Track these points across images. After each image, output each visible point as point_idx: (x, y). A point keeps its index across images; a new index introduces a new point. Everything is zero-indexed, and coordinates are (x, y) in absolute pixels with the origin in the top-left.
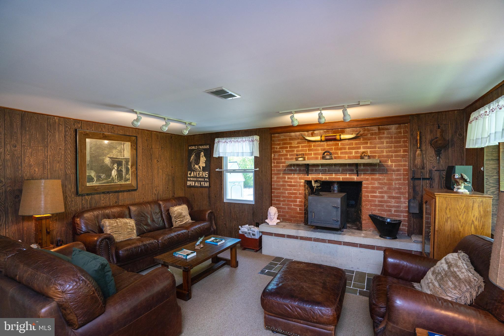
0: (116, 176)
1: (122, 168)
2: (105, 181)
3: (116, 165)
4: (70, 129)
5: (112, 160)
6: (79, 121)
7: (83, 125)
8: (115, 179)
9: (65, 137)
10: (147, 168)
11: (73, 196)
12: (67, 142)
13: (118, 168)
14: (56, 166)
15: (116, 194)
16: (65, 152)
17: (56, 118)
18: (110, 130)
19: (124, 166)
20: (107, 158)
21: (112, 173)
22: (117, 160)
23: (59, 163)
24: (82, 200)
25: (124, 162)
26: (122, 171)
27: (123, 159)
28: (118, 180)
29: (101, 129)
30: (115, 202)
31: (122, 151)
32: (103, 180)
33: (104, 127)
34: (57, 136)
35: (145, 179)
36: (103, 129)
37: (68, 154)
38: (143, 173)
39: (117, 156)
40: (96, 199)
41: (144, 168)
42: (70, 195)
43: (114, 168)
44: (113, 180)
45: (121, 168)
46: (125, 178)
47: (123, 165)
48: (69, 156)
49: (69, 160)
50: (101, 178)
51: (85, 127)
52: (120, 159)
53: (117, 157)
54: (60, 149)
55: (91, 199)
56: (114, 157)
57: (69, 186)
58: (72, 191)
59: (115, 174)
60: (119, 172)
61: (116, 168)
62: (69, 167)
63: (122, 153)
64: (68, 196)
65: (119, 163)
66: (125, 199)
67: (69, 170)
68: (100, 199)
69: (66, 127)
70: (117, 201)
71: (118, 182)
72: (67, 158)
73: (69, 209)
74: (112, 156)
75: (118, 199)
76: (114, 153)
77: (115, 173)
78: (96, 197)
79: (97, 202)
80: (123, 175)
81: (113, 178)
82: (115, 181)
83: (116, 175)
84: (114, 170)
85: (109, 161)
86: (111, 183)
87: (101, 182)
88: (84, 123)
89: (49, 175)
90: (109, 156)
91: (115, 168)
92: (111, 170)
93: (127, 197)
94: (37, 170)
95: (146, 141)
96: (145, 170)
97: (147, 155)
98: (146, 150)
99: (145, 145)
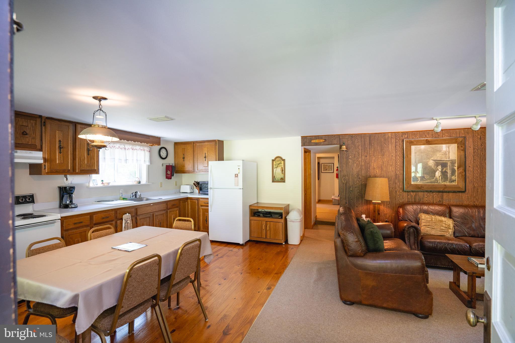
0: (439, 177)
1: (447, 170)
2: (429, 181)
3: (440, 168)
4: (399, 140)
5: (436, 162)
6: (406, 133)
7: (409, 135)
8: (438, 179)
9: (395, 146)
10: (481, 170)
11: (401, 191)
12: (397, 150)
13: (442, 169)
14: (389, 168)
15: (440, 194)
16: (396, 158)
17: (389, 134)
18: (433, 136)
19: (450, 167)
20: (431, 161)
21: (436, 174)
22: (441, 162)
23: (391, 166)
24: (408, 195)
25: (449, 164)
26: (447, 172)
27: (449, 160)
28: (442, 181)
29: (425, 136)
30: (438, 200)
31: (447, 153)
32: (426, 180)
33: (428, 134)
34: (390, 147)
35: (477, 181)
36: (427, 135)
37: (397, 159)
38: (475, 175)
39: (442, 158)
40: (420, 196)
41: (477, 169)
42: (399, 191)
43: (438, 169)
44: (436, 181)
45: (446, 169)
46: (451, 179)
47: (448, 166)
48: (399, 161)
49: (399, 164)
50: (425, 178)
51: (411, 137)
52: (445, 160)
53: (442, 160)
54: (392, 156)
55: (416, 195)
56: (438, 159)
57: (398, 184)
58: (400, 187)
59: (439, 175)
60: (444, 174)
61: (440, 170)
62: (399, 169)
63: (447, 155)
64: (397, 191)
65: (444, 165)
66: (451, 199)
67: (398, 171)
68: (424, 197)
69: (396, 139)
70: (441, 200)
71: (442, 182)
72: (397, 162)
73: (398, 201)
74: (435, 159)
75: (442, 198)
76: (438, 155)
77: (439, 174)
78: (420, 194)
79: (421, 198)
80: (448, 176)
81: (436, 179)
82: (439, 182)
83: (440, 176)
84: (438, 172)
85: (433, 163)
86: (434, 183)
87: (425, 182)
88: (410, 134)
89: (385, 175)
90: (433, 158)
91: (439, 169)
92: (434, 172)
93: (453, 198)
94: (378, 171)
95: (479, 140)
96: (478, 172)
97: (481, 155)
98: (480, 150)
99: (478, 144)
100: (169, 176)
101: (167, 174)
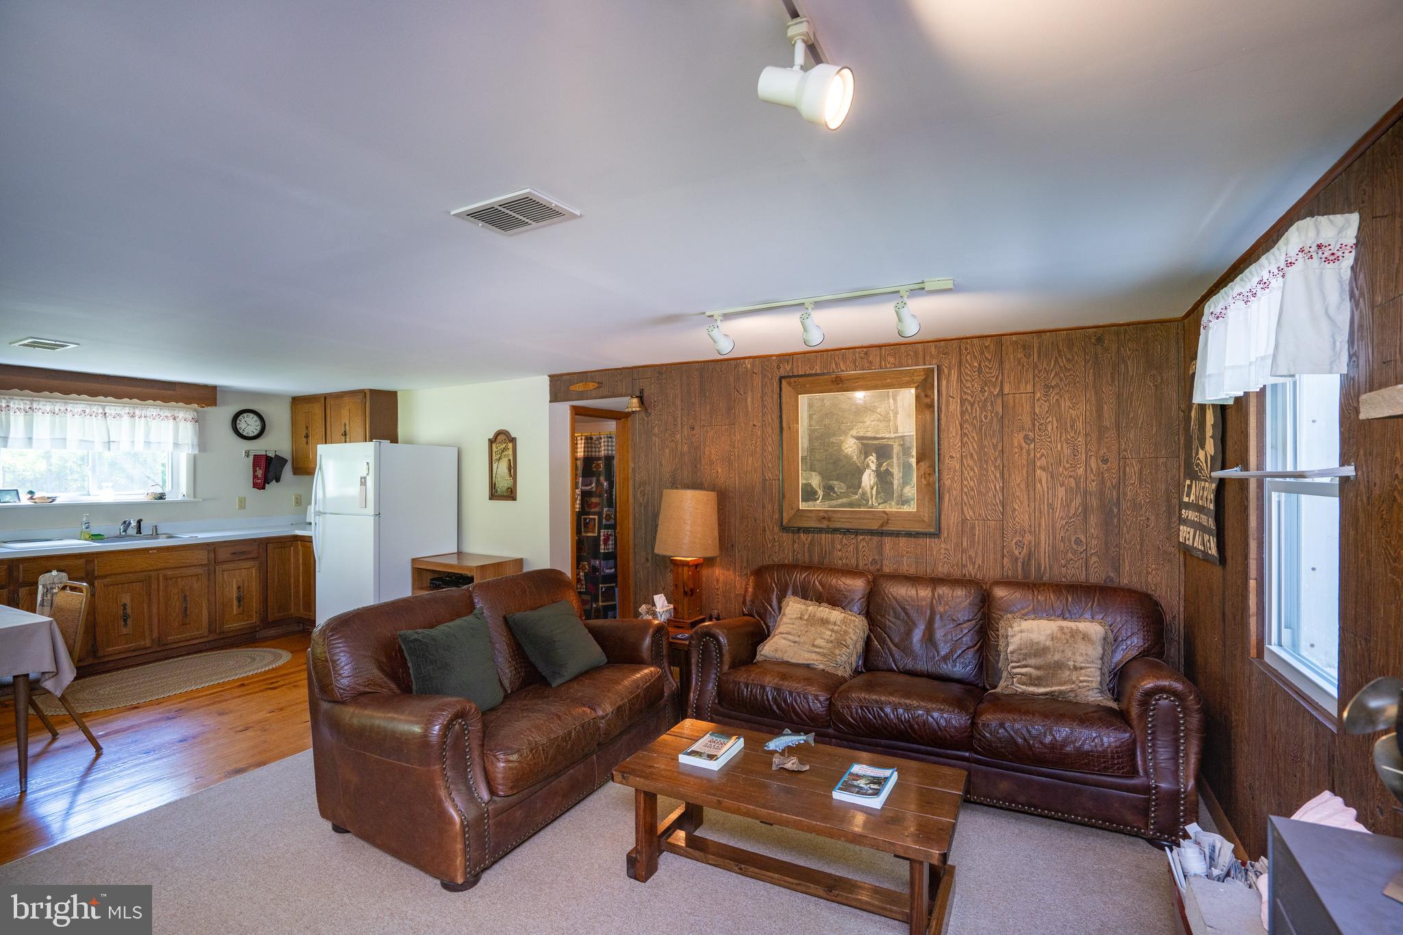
0: (872, 488)
1: (892, 466)
2: (845, 500)
3: (872, 459)
4: (772, 379)
5: (862, 444)
6: (787, 357)
7: (795, 364)
8: (869, 495)
9: (762, 398)
10: (981, 467)
11: (776, 529)
12: (766, 409)
13: (879, 465)
14: (747, 461)
15: (875, 539)
16: (763, 432)
17: (747, 361)
18: (857, 364)
19: (898, 458)
20: (850, 439)
21: (863, 479)
22: (876, 442)
23: (752, 456)
24: (794, 542)
25: (896, 449)
26: (891, 475)
27: (895, 438)
28: (880, 501)
29: (836, 364)
30: (870, 560)
31: (892, 415)
32: (839, 497)
33: (844, 358)
34: (749, 400)
35: (971, 502)
36: (841, 363)
37: (769, 435)
38: (966, 483)
39: (877, 432)
40: (824, 546)
41: (971, 463)
42: (771, 528)
43: (868, 466)
44: (864, 499)
45: (888, 465)
46: (901, 496)
47: (895, 456)
48: (770, 439)
49: (770, 449)
50: (835, 492)
51: (800, 368)
52: (885, 438)
53: (878, 436)
54: (754, 425)
55: (811, 543)
56: (869, 434)
57: (770, 507)
58: (774, 517)
59: (872, 483)
60: (883, 478)
61: (873, 467)
62: (770, 465)
63: (891, 423)
64: (767, 529)
65: (883, 452)
66: (903, 556)
67: (770, 470)
68: (833, 547)
69: (764, 376)
70: (876, 558)
71: (879, 504)
72: (765, 445)
73: (769, 557)
74: (861, 434)
75: (881, 553)
76: (867, 423)
77: (871, 480)
78: (823, 538)
79: (826, 551)
80: (895, 487)
81: (864, 494)
82: (870, 503)
83: (874, 484)
84: (868, 472)
85: (855, 447)
86: (859, 506)
87: (834, 503)
88: (797, 360)
89: (737, 482)
90: (854, 432)
91: (871, 464)
92: (859, 472)
93: (907, 552)
94: (720, 470)
95: (976, 373)
96: (974, 472)
97: (981, 421)
98: (979, 405)
99: (973, 386)
100: (259, 481)
101: (255, 477)
